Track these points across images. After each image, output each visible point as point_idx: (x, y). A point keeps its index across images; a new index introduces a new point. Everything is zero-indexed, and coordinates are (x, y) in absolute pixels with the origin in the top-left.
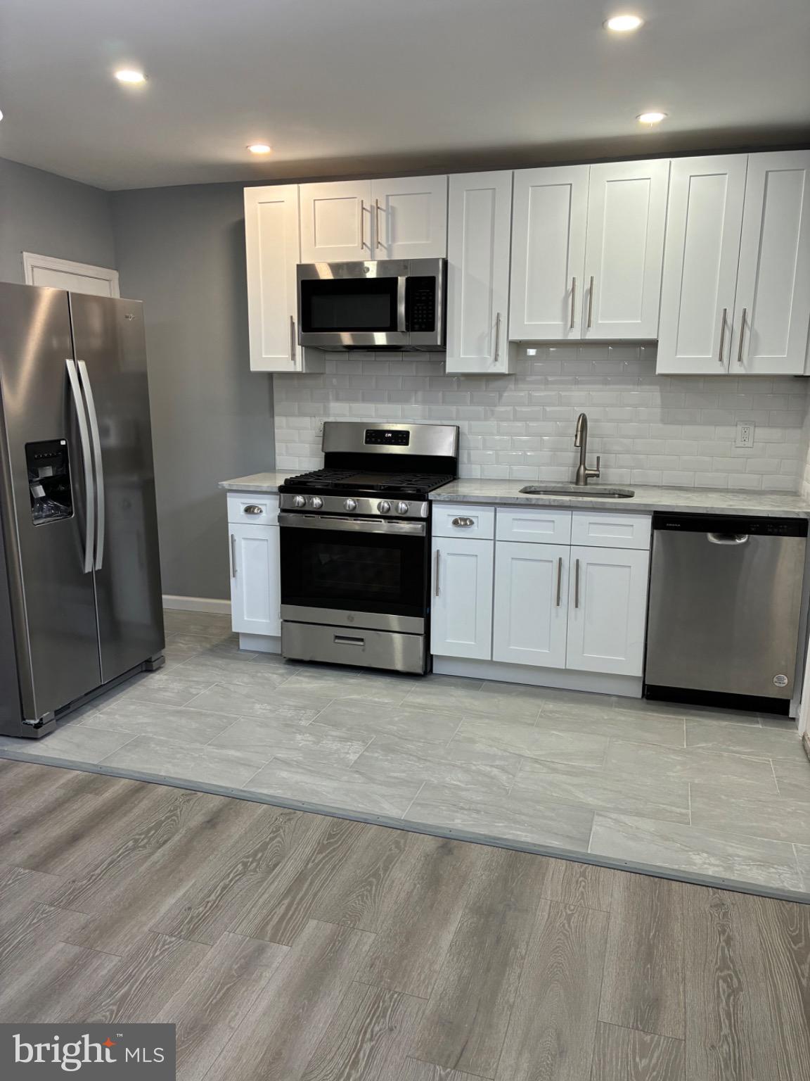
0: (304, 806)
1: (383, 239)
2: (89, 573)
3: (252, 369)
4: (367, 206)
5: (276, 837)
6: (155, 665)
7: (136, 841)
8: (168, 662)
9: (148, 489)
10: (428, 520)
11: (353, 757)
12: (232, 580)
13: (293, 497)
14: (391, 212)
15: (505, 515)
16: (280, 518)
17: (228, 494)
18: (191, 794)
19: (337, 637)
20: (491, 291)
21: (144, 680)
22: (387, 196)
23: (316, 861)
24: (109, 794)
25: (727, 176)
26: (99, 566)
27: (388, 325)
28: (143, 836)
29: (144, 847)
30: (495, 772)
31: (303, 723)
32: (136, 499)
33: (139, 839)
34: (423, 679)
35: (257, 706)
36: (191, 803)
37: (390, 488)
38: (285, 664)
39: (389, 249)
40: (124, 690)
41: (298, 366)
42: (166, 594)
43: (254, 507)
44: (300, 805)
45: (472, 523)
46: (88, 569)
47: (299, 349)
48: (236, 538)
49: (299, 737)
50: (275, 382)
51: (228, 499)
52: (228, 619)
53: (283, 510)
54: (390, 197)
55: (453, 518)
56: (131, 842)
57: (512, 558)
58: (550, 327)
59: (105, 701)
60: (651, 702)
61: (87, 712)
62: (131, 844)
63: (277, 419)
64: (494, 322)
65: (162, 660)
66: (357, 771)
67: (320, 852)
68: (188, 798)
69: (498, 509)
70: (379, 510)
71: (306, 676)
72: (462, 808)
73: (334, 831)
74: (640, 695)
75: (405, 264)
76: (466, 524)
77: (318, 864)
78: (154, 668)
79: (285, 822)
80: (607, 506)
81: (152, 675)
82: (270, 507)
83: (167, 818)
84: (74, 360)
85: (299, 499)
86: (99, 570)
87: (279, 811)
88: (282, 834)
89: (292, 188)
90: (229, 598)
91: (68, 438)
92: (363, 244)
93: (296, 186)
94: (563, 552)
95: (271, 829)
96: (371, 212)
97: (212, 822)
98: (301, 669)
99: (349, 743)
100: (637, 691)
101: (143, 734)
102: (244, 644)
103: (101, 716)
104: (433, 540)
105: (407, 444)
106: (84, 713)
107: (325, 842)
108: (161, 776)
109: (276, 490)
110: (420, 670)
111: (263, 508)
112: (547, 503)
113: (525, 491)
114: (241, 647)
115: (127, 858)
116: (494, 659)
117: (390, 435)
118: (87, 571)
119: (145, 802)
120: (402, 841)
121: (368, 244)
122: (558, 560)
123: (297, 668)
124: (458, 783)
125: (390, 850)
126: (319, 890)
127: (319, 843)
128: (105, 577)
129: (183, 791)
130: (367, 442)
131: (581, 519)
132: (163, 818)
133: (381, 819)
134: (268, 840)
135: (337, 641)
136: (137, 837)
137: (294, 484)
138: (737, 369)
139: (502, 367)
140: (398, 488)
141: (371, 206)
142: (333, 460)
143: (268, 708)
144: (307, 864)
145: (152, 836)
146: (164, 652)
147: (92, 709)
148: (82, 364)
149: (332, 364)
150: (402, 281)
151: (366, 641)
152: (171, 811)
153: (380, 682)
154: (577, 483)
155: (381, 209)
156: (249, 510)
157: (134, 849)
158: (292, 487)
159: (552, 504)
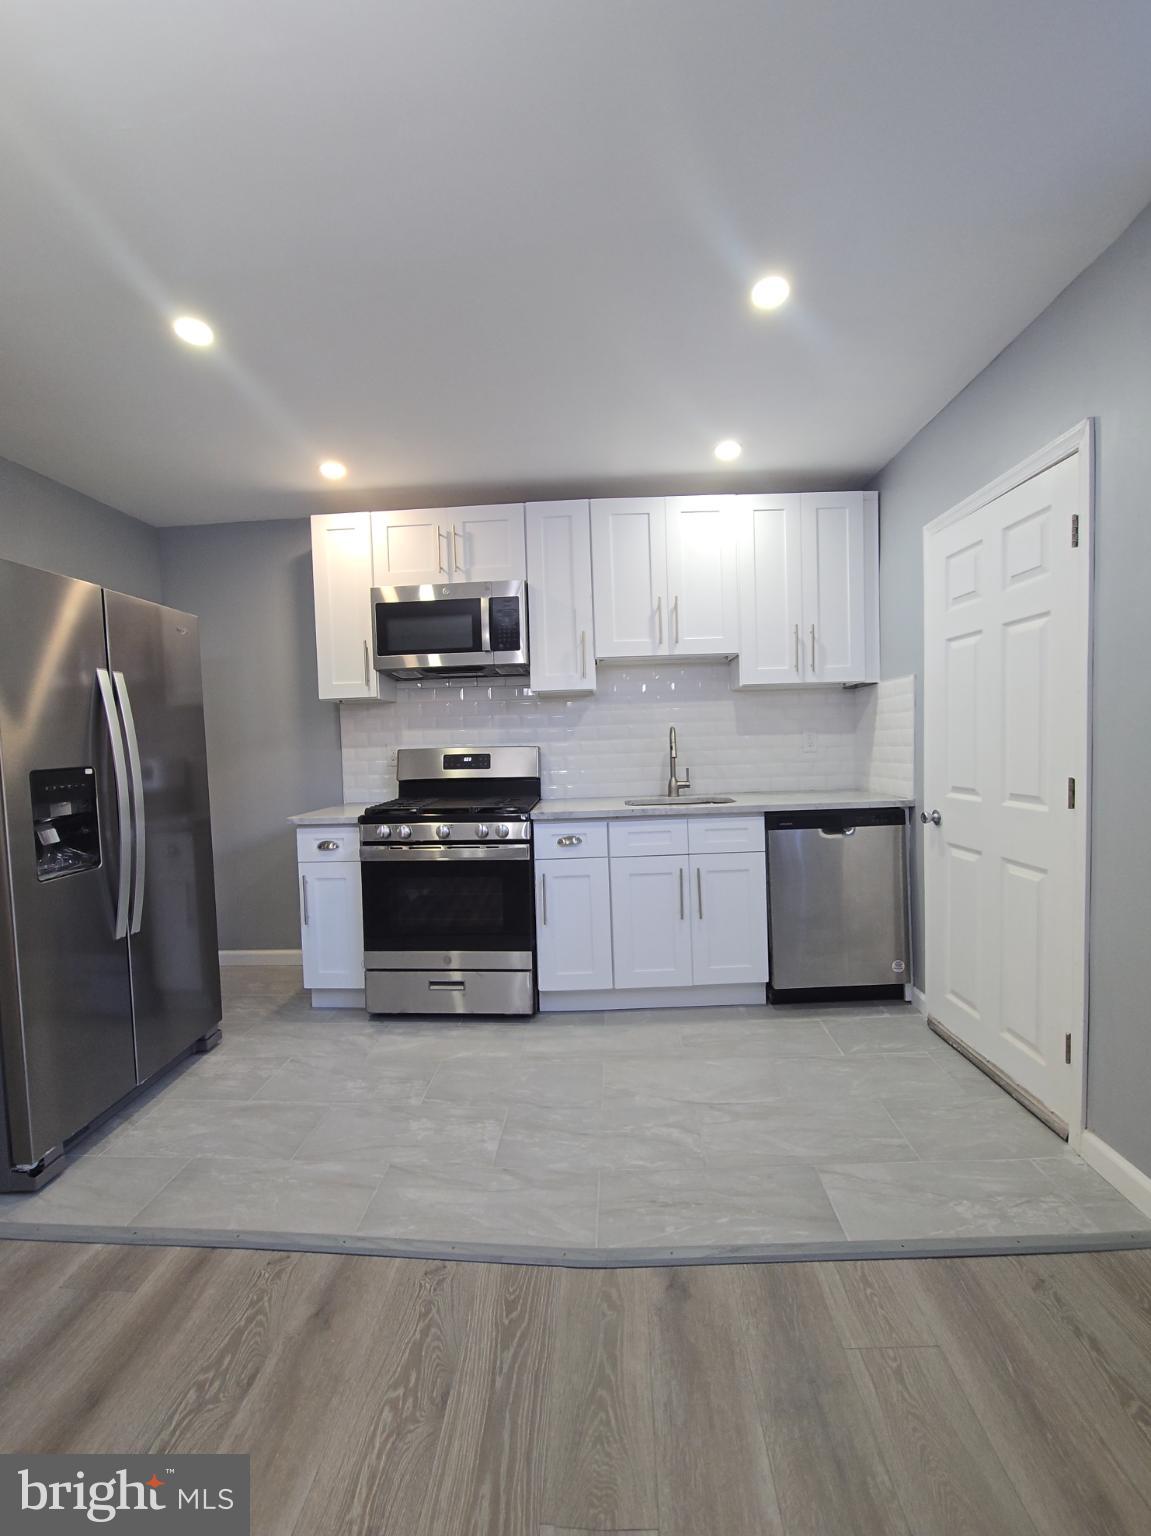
0: (456, 1251)
1: (461, 564)
2: (122, 939)
3: (321, 697)
4: (443, 532)
5: (428, 1327)
6: (209, 1043)
7: (201, 1387)
8: (226, 1036)
9: (201, 832)
10: (531, 842)
11: (492, 1147)
12: (304, 928)
13: (377, 828)
14: (469, 539)
15: (618, 829)
16: (361, 853)
17: (298, 830)
18: (281, 1260)
19: (432, 983)
20: (574, 611)
21: (195, 1066)
22: (464, 523)
23: (505, 1370)
24: (148, 1287)
25: (784, 512)
26: (136, 928)
27: (470, 644)
28: (211, 1375)
29: (215, 1399)
30: (676, 1133)
31: (414, 1102)
32: (185, 842)
33: (207, 1379)
34: (532, 1020)
35: (350, 1084)
36: (285, 1277)
37: (484, 810)
38: (370, 1020)
39: (468, 573)
40: (167, 1085)
41: (373, 691)
42: (223, 949)
43: (328, 843)
44: (450, 1250)
45: (579, 840)
46: (120, 933)
47: (373, 674)
48: (307, 879)
49: (414, 1125)
50: (342, 713)
51: (299, 837)
52: (298, 972)
53: (365, 843)
54: (467, 524)
55: (557, 839)
56: (191, 1392)
57: (631, 875)
58: (638, 644)
59: (142, 1107)
60: (777, 1006)
61: (115, 1129)
62: (192, 1395)
63: (344, 751)
64: (579, 642)
65: (218, 1034)
66: (505, 1170)
67: (505, 1348)
68: (278, 1268)
69: (611, 823)
70: (477, 834)
71: (400, 1034)
72: (666, 1205)
73: (511, 1294)
74: (764, 1002)
75: (486, 586)
76: (572, 844)
77: (509, 1379)
78: (209, 1046)
79: (435, 1290)
80: (724, 811)
81: (205, 1057)
82: (349, 844)
83: (250, 1320)
84: (108, 670)
85: (384, 829)
86: (135, 934)
87: (421, 1267)
88: (436, 1316)
89: (363, 516)
90: (299, 946)
91: (97, 766)
92: (441, 568)
93: (367, 513)
94: (682, 862)
95: (417, 1312)
96: (448, 537)
97: (324, 1315)
98: (391, 1025)
99: (479, 1125)
100: (761, 997)
101: (199, 1156)
102: (316, 1002)
103: (135, 1132)
104: (536, 863)
105: (488, 767)
106: (111, 1132)
107: (506, 1322)
108: (232, 1231)
109: (356, 821)
110: (529, 1011)
111: (339, 843)
112: (664, 813)
113: (627, 803)
114: (314, 1005)
115: (188, 1435)
116: (617, 987)
117: (470, 759)
118: (118, 937)
119: (211, 1291)
120: (614, 1293)
121: (445, 567)
122: (678, 873)
123: (386, 1023)
124: (641, 1163)
125: (604, 1315)
126: (531, 1440)
127: (497, 1326)
128: (144, 941)
129: (269, 1255)
130: (445, 768)
131: (698, 826)
132: (243, 1323)
133: (570, 1256)
134: (418, 1336)
135: (432, 987)
136: (201, 1377)
137: (377, 813)
138: (811, 678)
139: (590, 683)
140: (491, 810)
141: (448, 533)
142: (409, 788)
143: (363, 1085)
144: (493, 1381)
145: (227, 1369)
146: (221, 1024)
147: (121, 1123)
148: (119, 677)
149: (403, 694)
150: (484, 603)
151: (466, 984)
152: (252, 1304)
153: (488, 1030)
154: (670, 795)
155: (460, 536)
156: (323, 846)
157: (199, 1408)
158: (374, 816)
159: (669, 813)
